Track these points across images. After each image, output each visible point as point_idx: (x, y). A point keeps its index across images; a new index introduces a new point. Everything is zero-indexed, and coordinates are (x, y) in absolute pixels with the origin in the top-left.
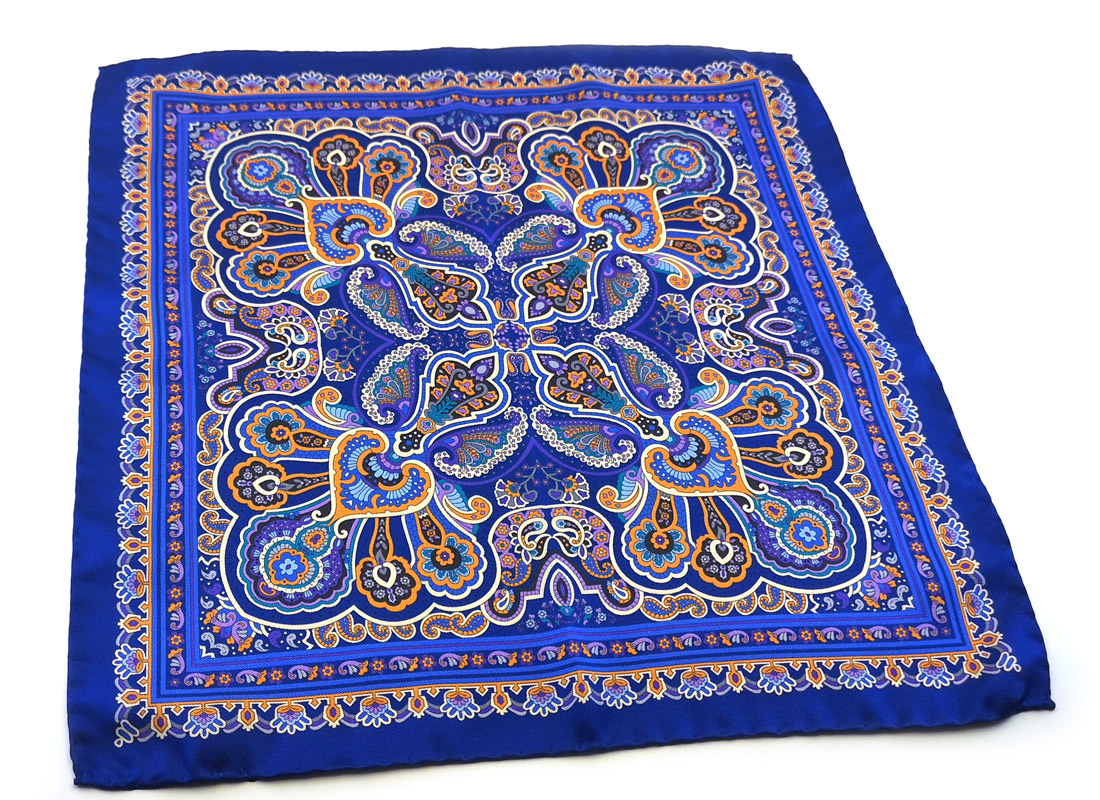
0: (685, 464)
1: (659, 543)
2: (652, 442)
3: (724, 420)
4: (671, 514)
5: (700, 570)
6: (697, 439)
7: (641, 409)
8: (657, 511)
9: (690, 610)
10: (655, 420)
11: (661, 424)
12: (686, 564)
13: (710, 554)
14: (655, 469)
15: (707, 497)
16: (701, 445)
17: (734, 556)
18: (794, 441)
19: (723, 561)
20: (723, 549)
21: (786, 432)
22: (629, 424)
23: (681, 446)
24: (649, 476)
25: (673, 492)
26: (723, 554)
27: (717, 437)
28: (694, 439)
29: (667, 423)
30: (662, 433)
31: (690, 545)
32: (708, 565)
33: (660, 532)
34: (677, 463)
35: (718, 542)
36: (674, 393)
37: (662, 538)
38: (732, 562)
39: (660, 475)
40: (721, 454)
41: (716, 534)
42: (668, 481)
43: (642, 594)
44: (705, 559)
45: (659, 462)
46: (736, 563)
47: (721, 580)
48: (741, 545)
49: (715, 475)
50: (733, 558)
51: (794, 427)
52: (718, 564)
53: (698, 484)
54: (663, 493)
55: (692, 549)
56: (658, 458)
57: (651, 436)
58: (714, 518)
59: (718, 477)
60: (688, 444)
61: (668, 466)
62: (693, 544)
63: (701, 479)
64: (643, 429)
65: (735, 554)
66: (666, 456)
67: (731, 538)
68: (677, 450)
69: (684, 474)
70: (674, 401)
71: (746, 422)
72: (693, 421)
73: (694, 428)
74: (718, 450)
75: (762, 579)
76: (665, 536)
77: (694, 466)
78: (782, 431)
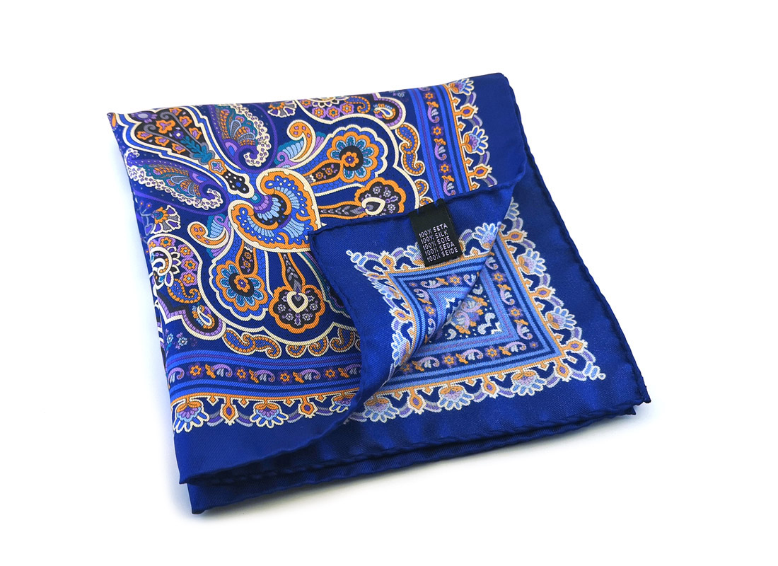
0: (268, 223)
1: (241, 286)
2: (237, 197)
3: (307, 178)
4: (252, 264)
5: (277, 317)
6: (280, 199)
7: (229, 165)
8: (241, 258)
9: (266, 350)
10: (242, 178)
11: (247, 182)
12: (265, 310)
13: (286, 304)
14: (241, 222)
15: (286, 254)
16: (284, 206)
17: (309, 305)
18: (371, 192)
19: (298, 310)
20: (298, 299)
21: (364, 183)
22: (217, 177)
23: (264, 206)
24: (235, 226)
25: (256, 245)
26: (298, 304)
27: (299, 198)
28: (277, 200)
29: (253, 182)
30: (247, 191)
31: (268, 294)
32: (284, 313)
33: (242, 276)
34: (261, 220)
35: (295, 293)
36: (262, 150)
37: (243, 281)
38: (308, 310)
39: (245, 229)
40: (301, 215)
41: (292, 287)
42: (253, 235)
43: (224, 326)
44: (282, 308)
45: (245, 217)
46: (310, 311)
47: (295, 327)
48: (315, 295)
49: (294, 234)
50: (308, 307)
51: (372, 176)
52: (293, 312)
53: (278, 241)
54: (246, 244)
55: (270, 298)
56: (243, 212)
57: (237, 192)
58: (291, 272)
59: (297, 236)
60: (271, 204)
61: (251, 220)
62: (271, 294)
63: (281, 237)
64: (230, 185)
65: (309, 303)
66: (251, 212)
67: (307, 290)
68: (261, 209)
69: (267, 231)
70: (261, 159)
71: (329, 177)
72: (278, 181)
73: (279, 188)
74: (299, 211)
75: (334, 324)
76: (246, 281)
77: (276, 225)
78: (360, 183)
